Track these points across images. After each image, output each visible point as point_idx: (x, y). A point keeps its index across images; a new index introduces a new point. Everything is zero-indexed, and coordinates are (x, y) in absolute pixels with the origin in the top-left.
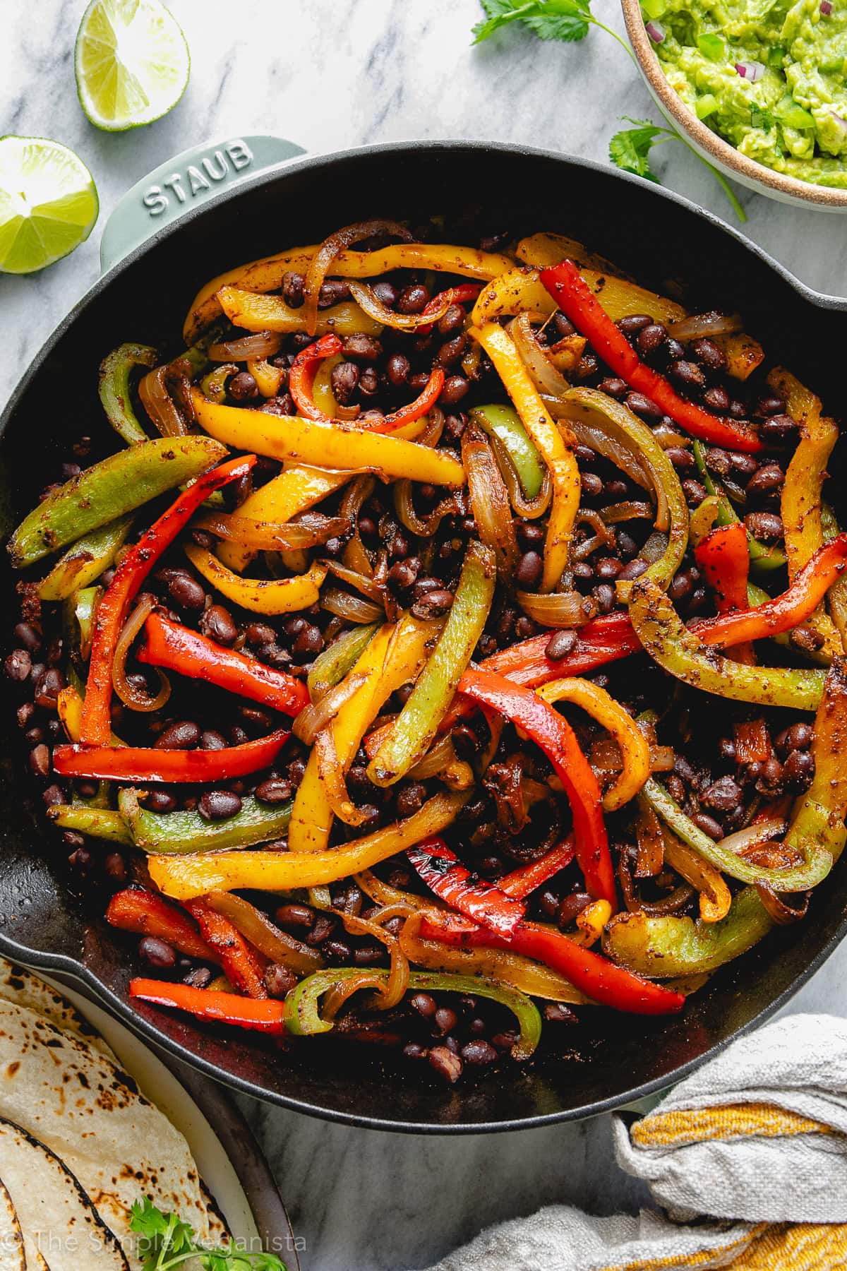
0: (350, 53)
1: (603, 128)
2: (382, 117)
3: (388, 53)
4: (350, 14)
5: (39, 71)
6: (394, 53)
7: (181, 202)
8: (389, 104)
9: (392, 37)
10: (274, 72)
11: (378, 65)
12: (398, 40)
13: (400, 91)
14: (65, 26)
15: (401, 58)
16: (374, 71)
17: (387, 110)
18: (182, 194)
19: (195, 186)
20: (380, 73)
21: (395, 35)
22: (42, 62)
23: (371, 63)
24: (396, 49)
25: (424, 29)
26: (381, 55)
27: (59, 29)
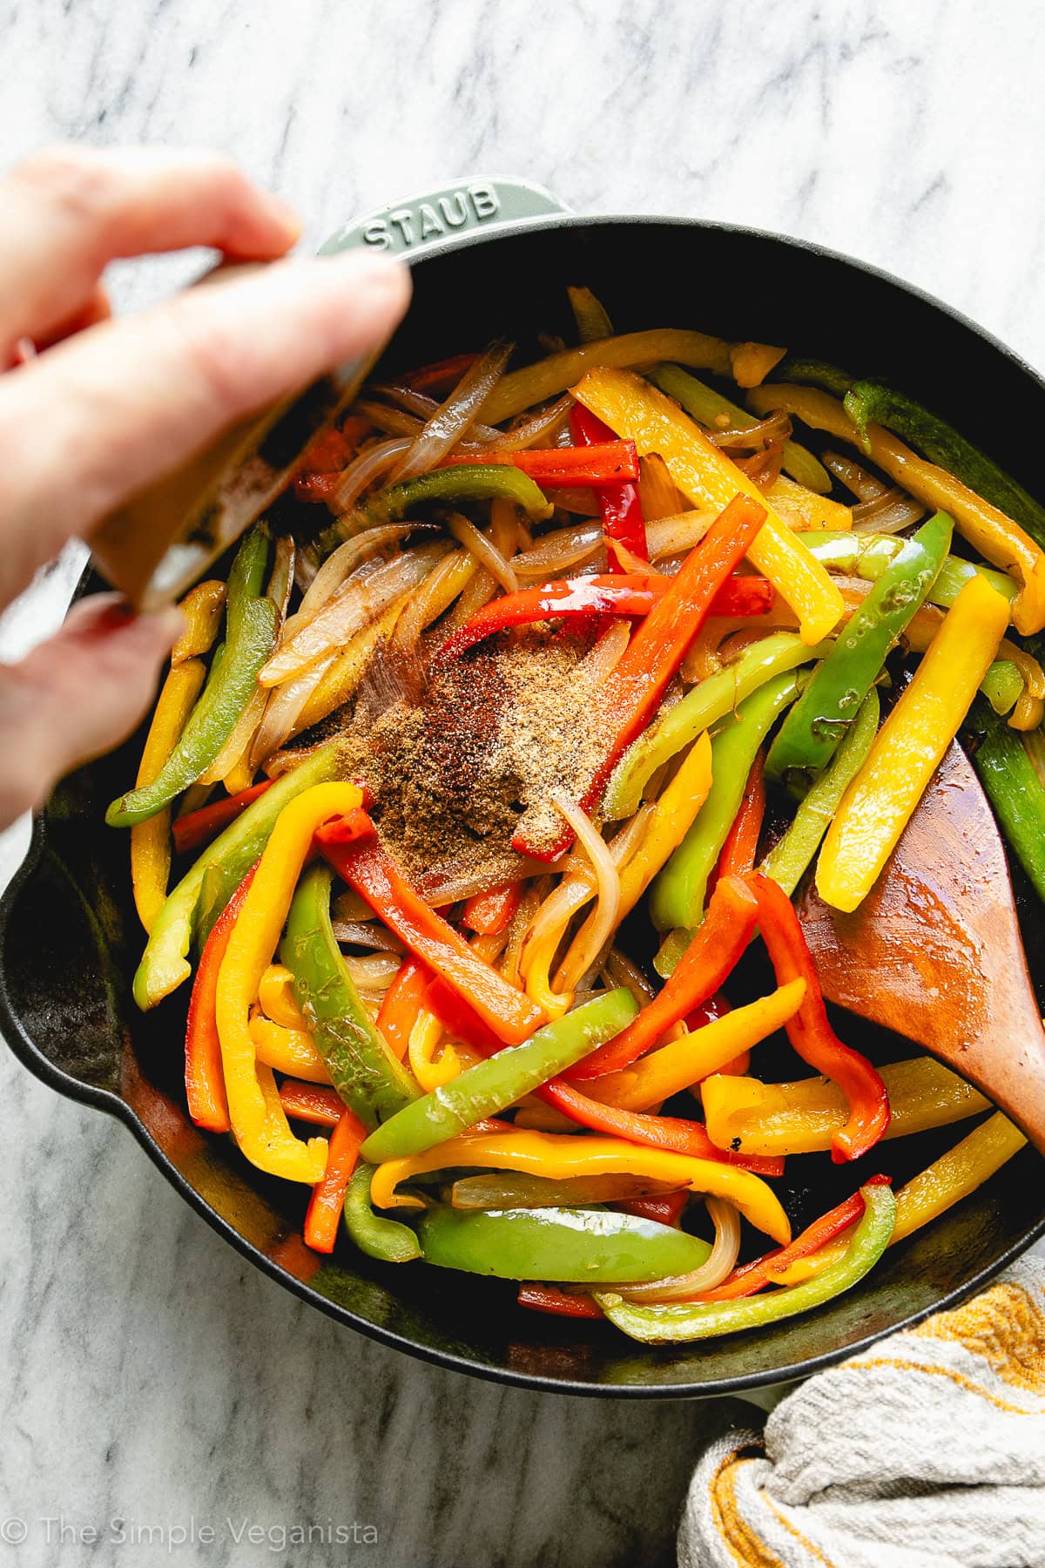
0: (432, 81)
1: (736, 141)
2: (476, 152)
3: (477, 78)
4: (429, 37)
5: (71, 136)
6: (485, 77)
7: (408, 243)
8: (483, 135)
9: (480, 60)
10: (346, 112)
11: (466, 93)
12: (488, 61)
13: (495, 121)
14: (98, 82)
15: (493, 82)
16: (463, 100)
17: (482, 143)
18: (410, 233)
19: (427, 228)
20: (470, 102)
21: (483, 57)
22: (74, 125)
23: (458, 91)
24: (486, 72)
25: (517, 47)
26: (469, 81)
27: (90, 86)
